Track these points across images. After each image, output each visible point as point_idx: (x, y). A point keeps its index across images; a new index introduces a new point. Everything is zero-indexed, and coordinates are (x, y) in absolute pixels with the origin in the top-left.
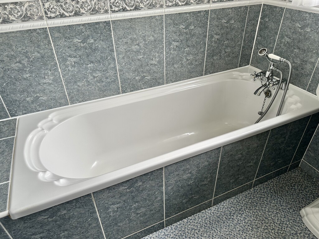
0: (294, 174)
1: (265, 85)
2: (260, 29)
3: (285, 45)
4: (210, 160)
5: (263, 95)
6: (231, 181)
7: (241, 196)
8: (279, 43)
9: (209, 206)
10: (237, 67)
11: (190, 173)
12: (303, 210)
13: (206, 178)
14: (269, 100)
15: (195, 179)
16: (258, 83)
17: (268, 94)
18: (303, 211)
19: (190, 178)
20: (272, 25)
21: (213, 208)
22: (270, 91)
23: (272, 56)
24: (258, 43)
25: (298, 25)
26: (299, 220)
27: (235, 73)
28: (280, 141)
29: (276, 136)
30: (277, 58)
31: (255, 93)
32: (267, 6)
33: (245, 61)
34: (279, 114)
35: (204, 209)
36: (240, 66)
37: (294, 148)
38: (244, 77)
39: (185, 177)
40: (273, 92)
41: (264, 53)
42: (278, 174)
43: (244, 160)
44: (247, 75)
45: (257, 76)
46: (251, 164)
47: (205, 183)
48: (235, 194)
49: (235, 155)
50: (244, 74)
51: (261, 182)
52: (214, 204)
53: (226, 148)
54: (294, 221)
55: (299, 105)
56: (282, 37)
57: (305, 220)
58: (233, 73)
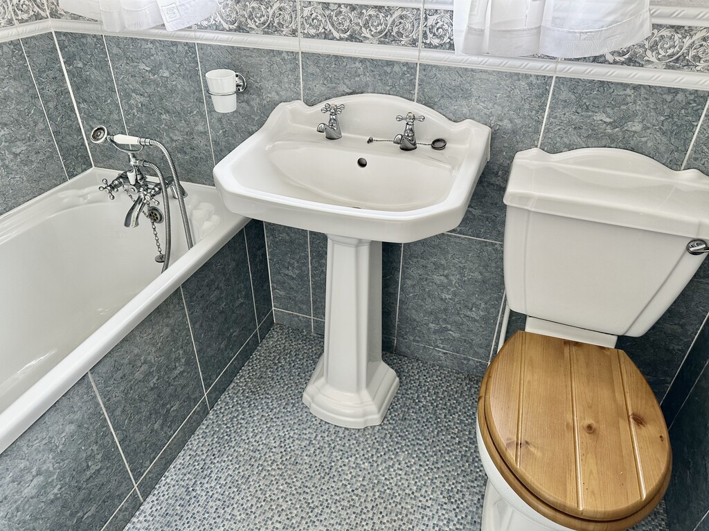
1: (139, 200)
2: (77, 88)
3: (140, 110)
4: (78, 416)
5: (145, 221)
6: (156, 426)
7: (194, 442)
8: (127, 108)
9: (136, 506)
10: (65, 180)
11: (39, 473)
12: (305, 395)
13: (91, 457)
14: (161, 227)
15: (62, 477)
16: (124, 200)
17: (154, 215)
18: (306, 397)
19: (43, 488)
20: (94, 74)
21: (146, 507)
22: (155, 209)
23: (120, 139)
24: (88, 117)
25: (142, 66)
26: (306, 417)
27: (65, 193)
28: (213, 297)
29: (199, 294)
30: (133, 140)
31: (127, 224)
32: (65, 34)
33: (76, 161)
34: (191, 245)
35: (128, 521)
36: (72, 176)
37: (248, 296)
38: (89, 197)
39: (28, 491)
40: (161, 208)
41: (103, 137)
42: (246, 356)
43: (159, 370)
44: (93, 191)
45: (113, 187)
46: (180, 369)
47: (94, 468)
48: (181, 444)
49: (132, 373)
50: (86, 190)
51: (221, 389)
52: (145, 496)
53: (102, 370)
54: (300, 422)
55: (215, 218)
56: (127, 96)
57: (314, 409)
58: (61, 195)
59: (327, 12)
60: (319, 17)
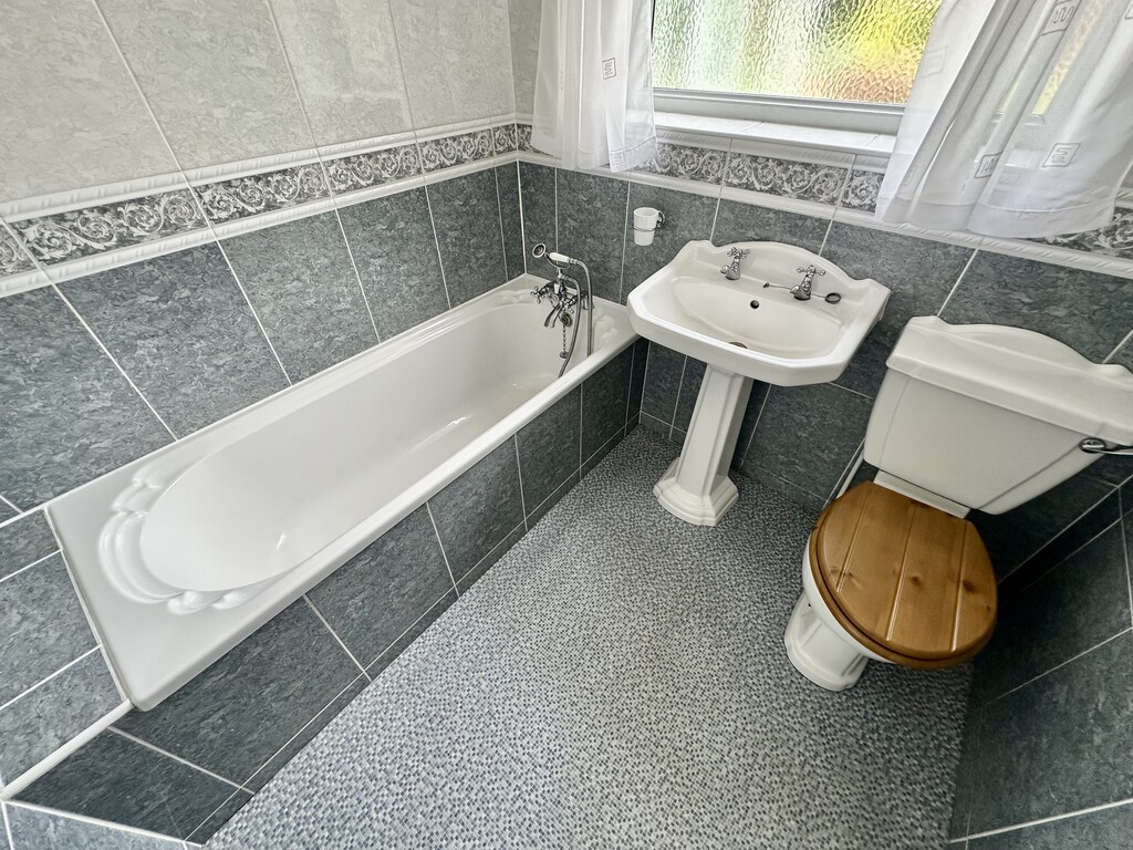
0: (635, 437)
1: (558, 307)
2: (526, 208)
3: (571, 233)
4: (503, 462)
5: (559, 324)
6: (546, 481)
7: (566, 500)
8: (561, 229)
9: (522, 533)
10: (505, 282)
11: (476, 494)
12: (656, 487)
13: (505, 492)
14: (570, 331)
15: (487, 500)
16: (547, 306)
17: (566, 320)
18: (656, 489)
19: (478, 503)
20: (541, 199)
21: (529, 535)
22: (568, 315)
23: (555, 256)
24: (530, 233)
25: (581, 197)
26: (654, 504)
27: (504, 292)
28: (600, 395)
29: (593, 390)
30: (564, 259)
31: (546, 325)
32: (526, 164)
33: (514, 266)
34: (589, 353)
35: (516, 542)
36: (510, 279)
37: (625, 399)
38: (521, 297)
39: (468, 504)
40: (574, 317)
41: (543, 252)
42: (613, 445)
43: (555, 442)
44: (525, 293)
45: (541, 293)
46: (568, 444)
47: (505, 499)
48: (557, 499)
49: (539, 440)
50: (520, 292)
51: (591, 466)
52: (530, 528)
53: (522, 433)
54: (649, 507)
55: (614, 330)
56: (563, 220)
57: (662, 500)
58: (503, 293)
59: (754, 165)
60: (746, 169)
